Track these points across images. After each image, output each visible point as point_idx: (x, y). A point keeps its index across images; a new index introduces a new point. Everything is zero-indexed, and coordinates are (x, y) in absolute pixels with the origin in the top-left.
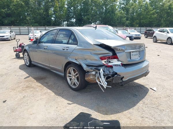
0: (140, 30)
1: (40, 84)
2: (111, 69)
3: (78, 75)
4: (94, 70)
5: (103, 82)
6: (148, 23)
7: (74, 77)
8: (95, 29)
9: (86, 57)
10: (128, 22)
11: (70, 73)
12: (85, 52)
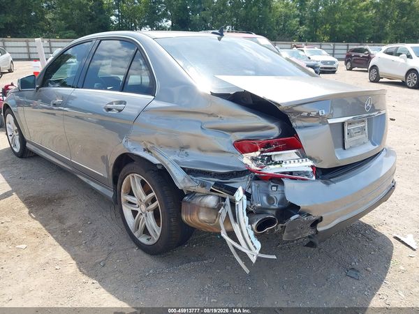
0: (334, 49)
1: (36, 225)
2: (274, 189)
3: (157, 202)
4: (212, 190)
5: (248, 242)
6: (353, 31)
7: (143, 207)
8: (219, 39)
9: (185, 140)
10: (303, 28)
11: (131, 194)
12: (181, 120)
